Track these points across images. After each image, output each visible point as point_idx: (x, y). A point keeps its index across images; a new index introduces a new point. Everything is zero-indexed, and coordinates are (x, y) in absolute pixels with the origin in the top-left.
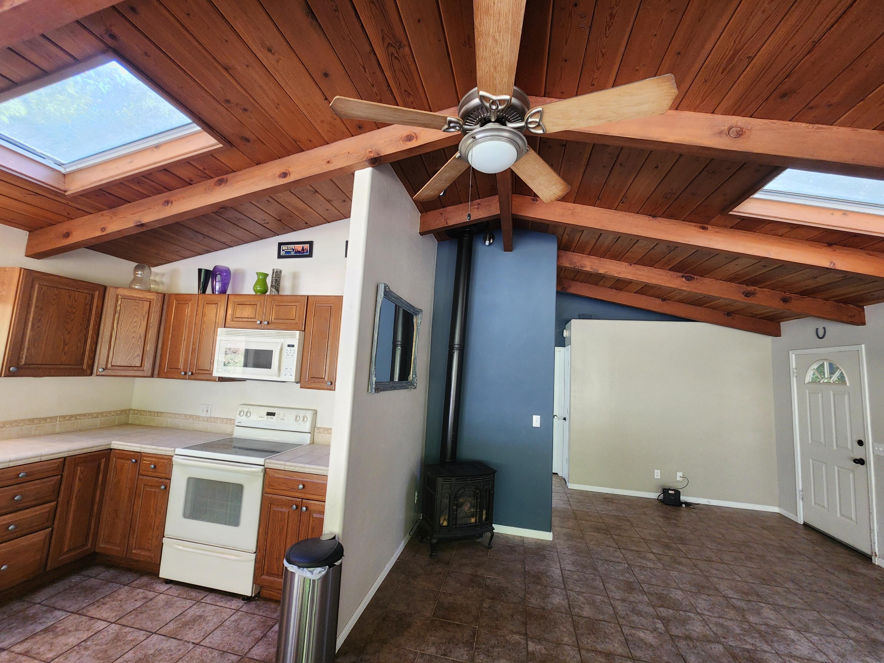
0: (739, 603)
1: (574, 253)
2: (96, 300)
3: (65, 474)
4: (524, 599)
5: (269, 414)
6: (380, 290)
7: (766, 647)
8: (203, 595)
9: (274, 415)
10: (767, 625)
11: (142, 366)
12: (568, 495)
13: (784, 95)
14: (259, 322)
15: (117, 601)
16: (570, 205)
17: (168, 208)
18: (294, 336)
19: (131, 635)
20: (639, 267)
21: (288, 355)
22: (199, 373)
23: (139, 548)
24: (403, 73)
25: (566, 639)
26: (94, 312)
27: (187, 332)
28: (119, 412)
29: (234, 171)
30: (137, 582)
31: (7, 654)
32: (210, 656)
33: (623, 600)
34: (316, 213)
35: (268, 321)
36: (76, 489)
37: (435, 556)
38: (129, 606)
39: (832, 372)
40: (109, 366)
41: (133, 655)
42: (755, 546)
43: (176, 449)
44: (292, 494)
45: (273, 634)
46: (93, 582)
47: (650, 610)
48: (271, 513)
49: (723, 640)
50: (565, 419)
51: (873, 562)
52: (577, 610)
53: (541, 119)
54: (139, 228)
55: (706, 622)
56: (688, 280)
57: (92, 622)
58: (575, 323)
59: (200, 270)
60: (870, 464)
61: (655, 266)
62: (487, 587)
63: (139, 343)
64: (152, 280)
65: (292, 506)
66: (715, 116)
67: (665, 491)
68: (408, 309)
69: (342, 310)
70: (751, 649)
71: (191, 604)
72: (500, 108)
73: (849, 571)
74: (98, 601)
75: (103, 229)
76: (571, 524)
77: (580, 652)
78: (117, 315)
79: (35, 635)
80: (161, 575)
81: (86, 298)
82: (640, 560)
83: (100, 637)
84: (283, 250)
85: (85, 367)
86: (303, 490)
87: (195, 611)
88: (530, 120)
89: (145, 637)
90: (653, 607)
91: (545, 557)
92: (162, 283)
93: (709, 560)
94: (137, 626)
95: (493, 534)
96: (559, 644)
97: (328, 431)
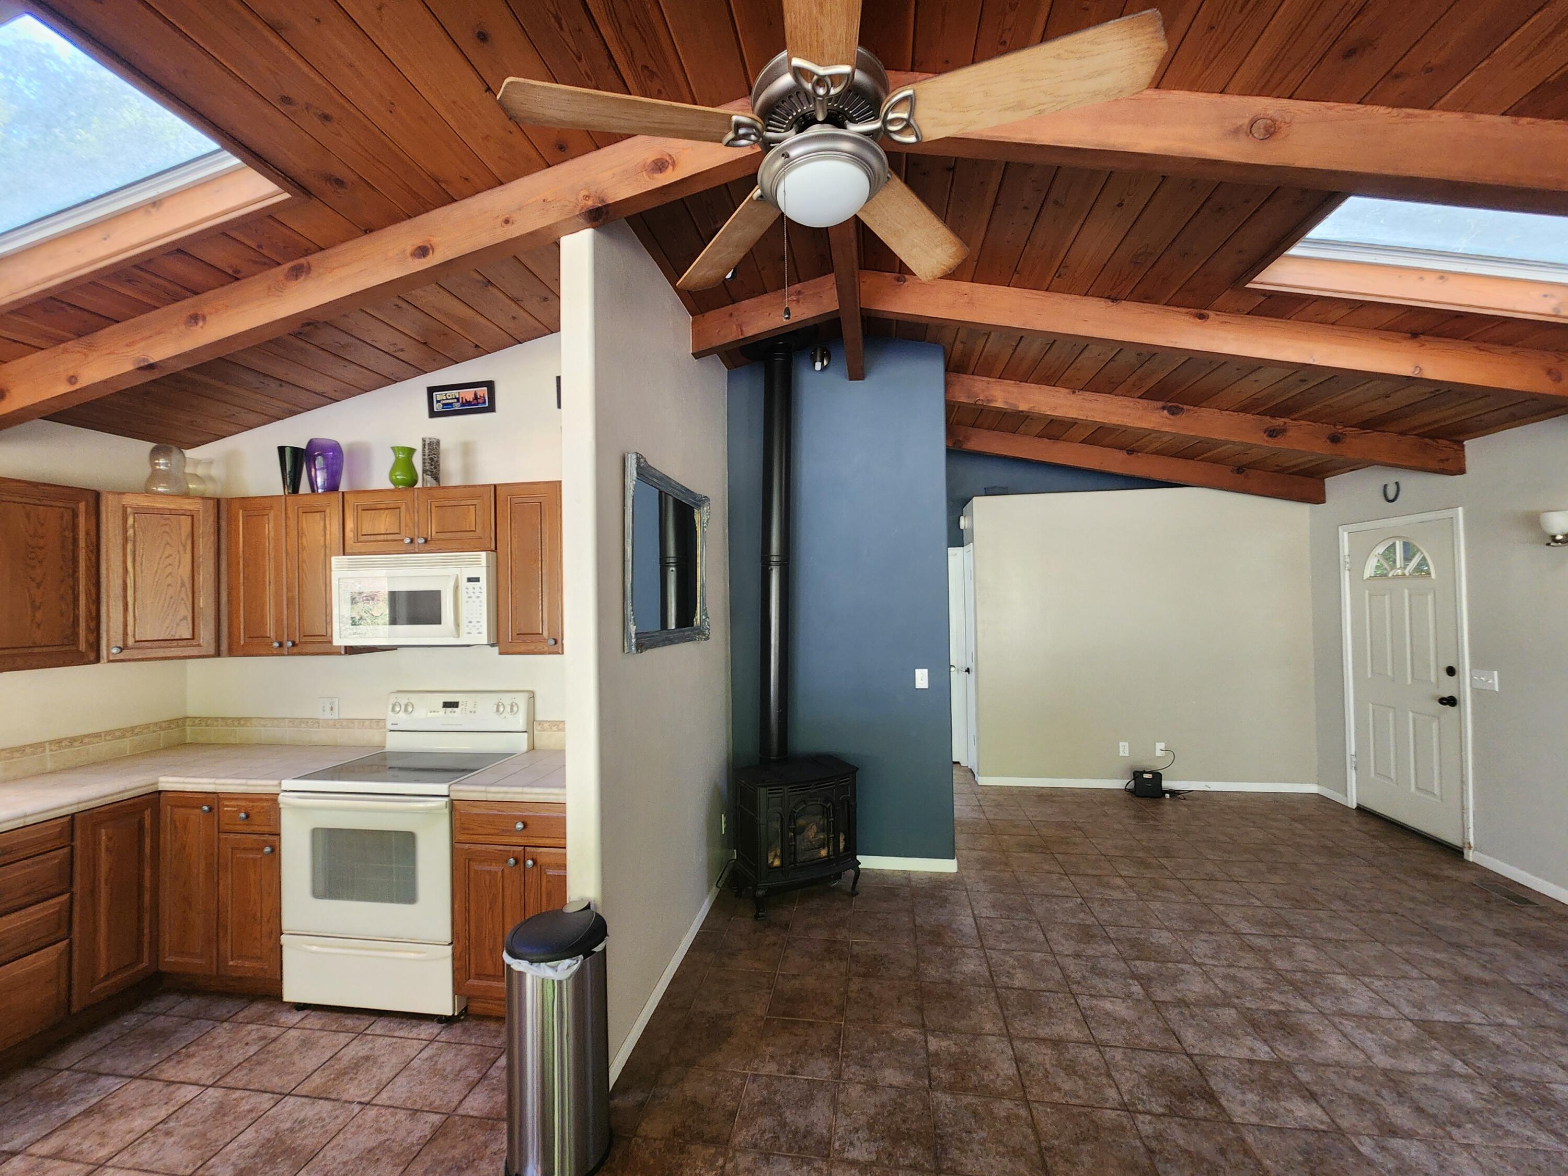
0: (1259, 942)
1: (976, 377)
2: (82, 520)
3: (77, 843)
4: (916, 971)
5: (447, 705)
6: (628, 464)
7: (1303, 1005)
8: (367, 1023)
9: (457, 707)
10: (1304, 971)
11: (196, 636)
12: (979, 796)
13: (1350, 53)
14: (407, 541)
15: (214, 1048)
16: (966, 286)
17: (197, 328)
18: (477, 562)
19: (247, 1103)
20: (1087, 394)
21: (470, 597)
22: (306, 643)
23: (240, 957)
24: (637, 28)
25: (988, 1027)
26: (82, 544)
27: (272, 569)
28: (164, 725)
29: (322, 249)
30: (246, 1013)
31: (23, 1160)
32: (392, 1121)
33: (1077, 956)
34: (494, 327)
35: (425, 536)
36: (104, 867)
37: (763, 916)
38: (237, 1055)
39: (1407, 558)
40: (130, 642)
41: (254, 1134)
42: (1281, 848)
43: (283, 782)
44: (506, 840)
45: (498, 1072)
46: (161, 1022)
47: (1120, 966)
48: (472, 873)
49: (1236, 1001)
50: (968, 670)
51: (1465, 857)
52: (1004, 979)
53: (911, 114)
54: (146, 372)
55: (1208, 977)
56: (1173, 414)
57: (172, 1088)
58: (979, 503)
59: (282, 450)
60: (1465, 704)
61: (1115, 392)
62: (855, 958)
63: (183, 595)
64: (191, 474)
65: (507, 862)
66: (1227, 98)
67: (1137, 775)
68: (684, 498)
69: (561, 507)
70: (1281, 1011)
71: (348, 1040)
72: (833, 91)
73: (1426, 875)
74: (177, 1053)
75: (72, 380)
76: (985, 842)
77: (1012, 1045)
78: (130, 546)
79: (67, 1123)
80: (286, 998)
81: (62, 518)
82: (1101, 890)
83: (190, 1112)
84: (438, 402)
85: (83, 647)
86: (525, 832)
87: (357, 1050)
88: (891, 116)
89: (272, 1103)
90: (1125, 960)
91: (945, 900)
92: (211, 479)
93: (1211, 879)
94: (257, 1086)
95: (858, 872)
96: (977, 1035)
97: (559, 725)
